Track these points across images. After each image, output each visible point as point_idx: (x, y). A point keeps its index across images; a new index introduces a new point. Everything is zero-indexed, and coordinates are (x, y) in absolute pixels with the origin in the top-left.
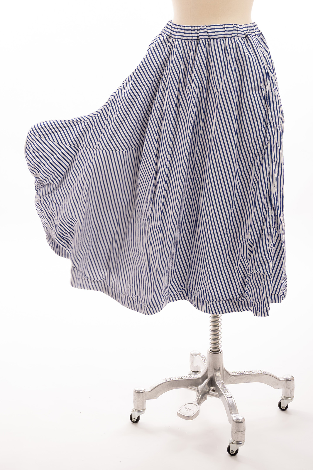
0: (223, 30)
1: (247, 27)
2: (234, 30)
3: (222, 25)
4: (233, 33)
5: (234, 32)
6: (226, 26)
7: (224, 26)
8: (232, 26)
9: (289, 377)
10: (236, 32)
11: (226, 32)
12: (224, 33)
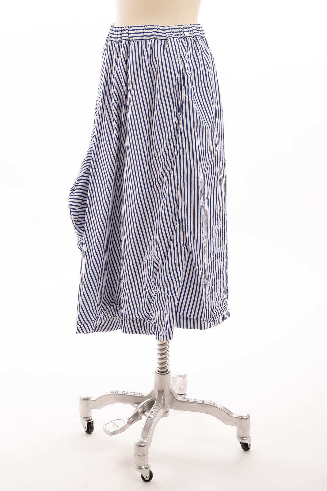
0: (142, 31)
1: (171, 29)
2: (154, 32)
3: (142, 26)
4: (152, 35)
5: (153, 33)
6: (146, 27)
7: (143, 28)
8: (152, 27)
9: (245, 415)
10: (156, 34)
11: (145, 34)
12: (142, 35)
